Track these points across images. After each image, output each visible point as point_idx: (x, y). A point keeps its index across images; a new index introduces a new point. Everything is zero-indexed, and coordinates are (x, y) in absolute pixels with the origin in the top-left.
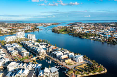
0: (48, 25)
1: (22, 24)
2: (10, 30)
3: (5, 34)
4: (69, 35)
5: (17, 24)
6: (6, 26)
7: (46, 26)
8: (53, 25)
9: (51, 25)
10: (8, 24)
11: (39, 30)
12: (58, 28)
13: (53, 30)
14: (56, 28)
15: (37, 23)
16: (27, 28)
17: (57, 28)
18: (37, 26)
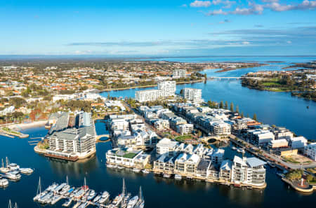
0: (230, 69)
1: (163, 65)
2: (140, 77)
3: (131, 85)
4: (293, 95)
5: (150, 64)
6: (129, 68)
7: (225, 70)
8: (242, 66)
9: (238, 67)
10: (132, 65)
11: (206, 79)
12: (260, 76)
13: (245, 80)
14: (252, 76)
15: (198, 62)
16: (177, 75)
17: (257, 75)
18: (199, 69)
